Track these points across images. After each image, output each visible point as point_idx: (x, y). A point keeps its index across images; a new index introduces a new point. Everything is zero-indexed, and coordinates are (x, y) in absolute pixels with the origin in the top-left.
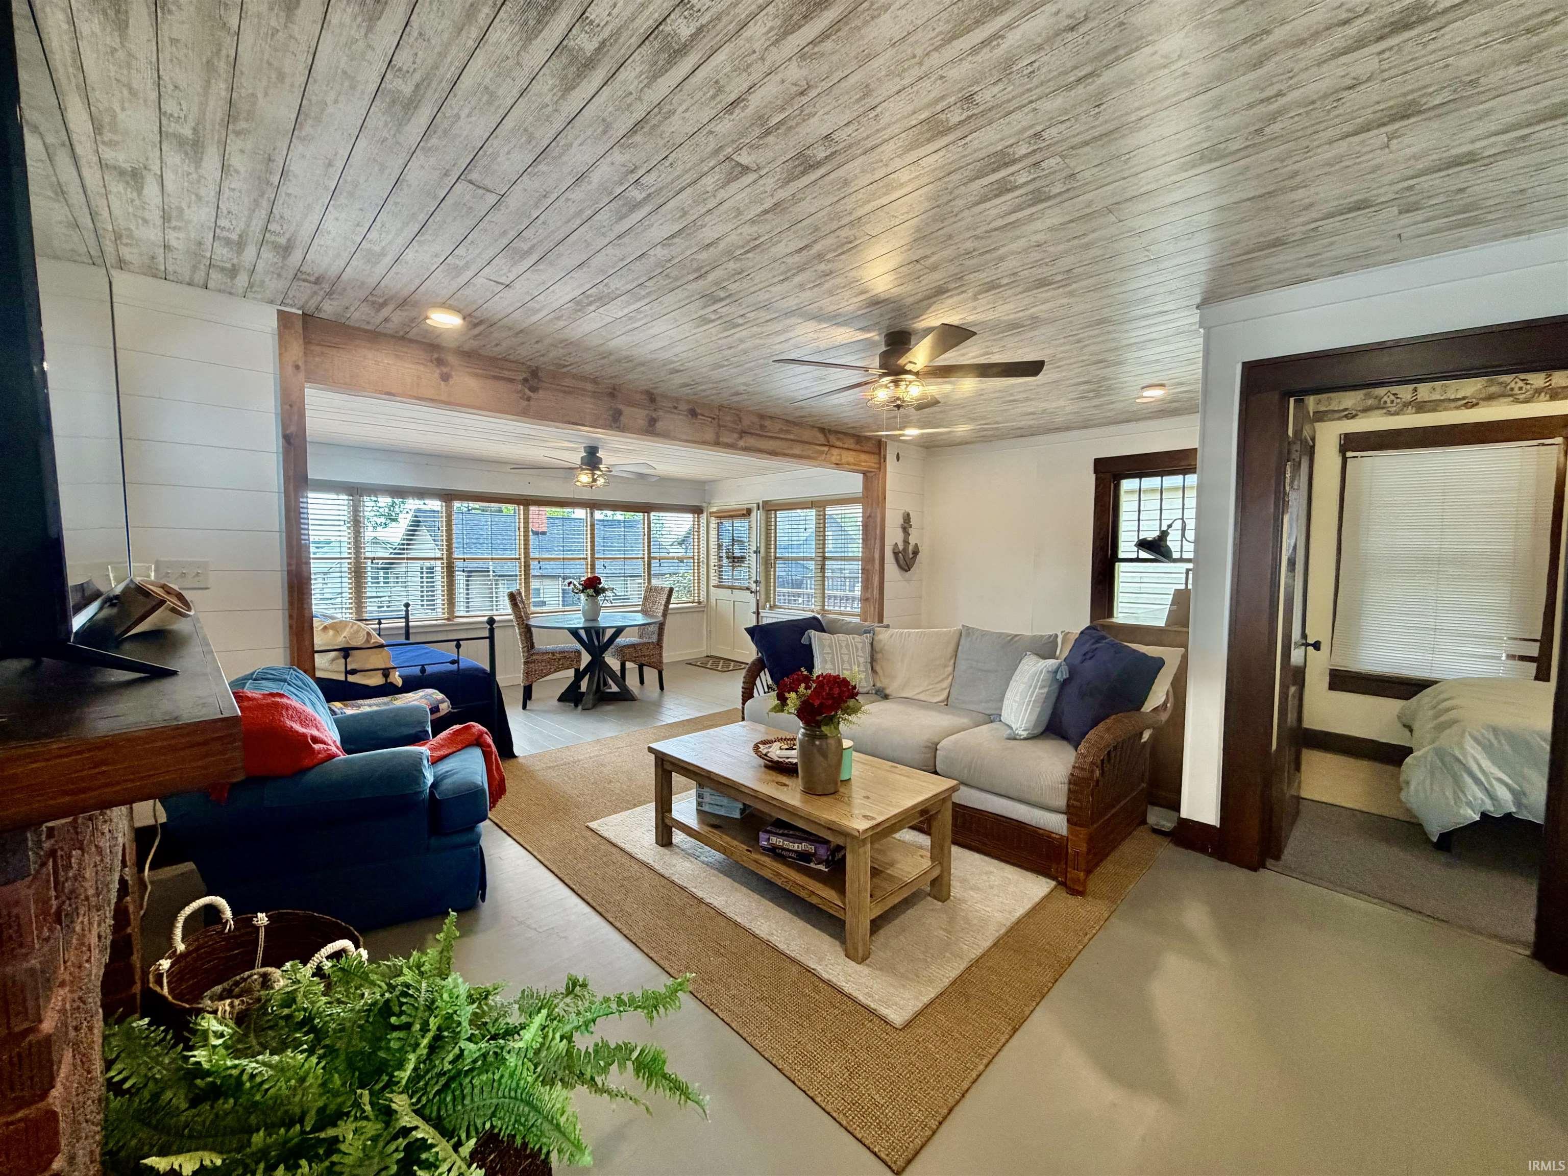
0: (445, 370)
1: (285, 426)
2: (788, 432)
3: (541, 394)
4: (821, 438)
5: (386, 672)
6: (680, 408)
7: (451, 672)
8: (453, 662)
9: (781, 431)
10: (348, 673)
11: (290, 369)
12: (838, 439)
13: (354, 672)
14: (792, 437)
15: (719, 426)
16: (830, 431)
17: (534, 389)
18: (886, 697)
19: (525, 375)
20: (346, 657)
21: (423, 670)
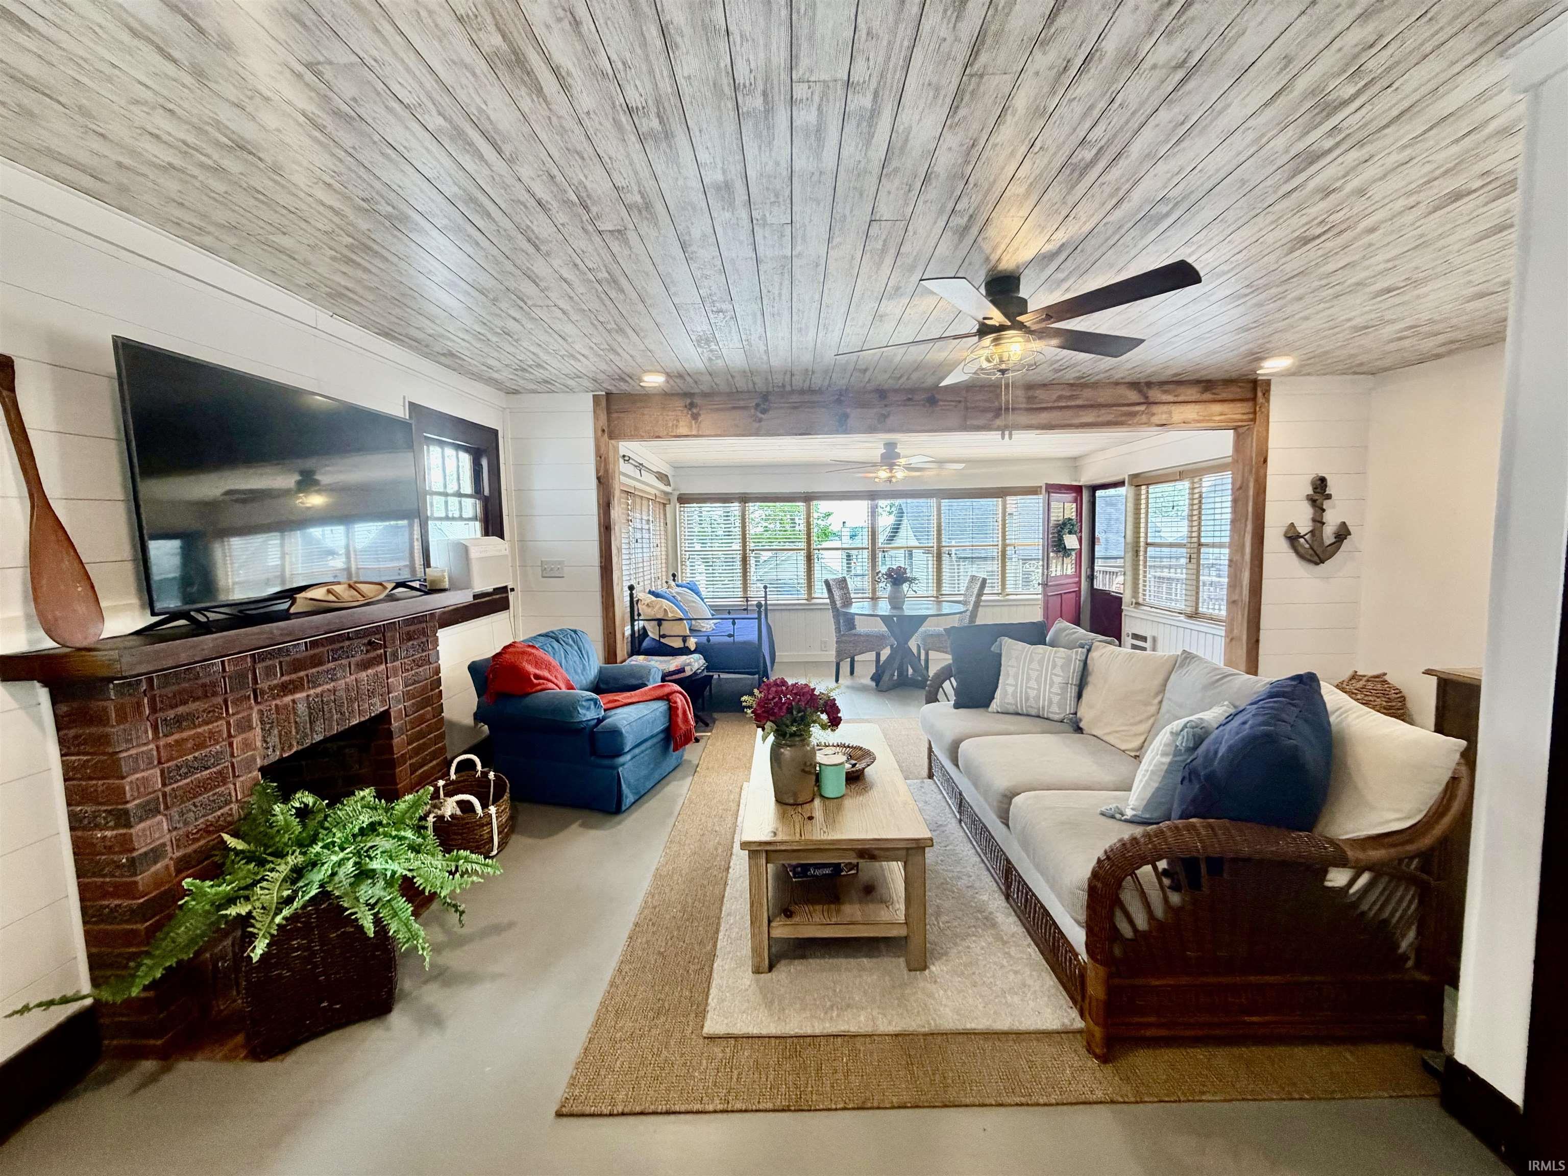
0: (695, 411)
1: (598, 471)
2: (1071, 397)
3: (771, 414)
4: (1133, 396)
5: (685, 639)
6: (916, 397)
7: (728, 643)
8: (730, 636)
9: (1060, 398)
10: (660, 636)
11: (600, 433)
12: (1165, 392)
13: (664, 636)
14: (1079, 402)
15: (967, 408)
16: (1149, 384)
17: (764, 411)
18: (1079, 730)
19: (757, 401)
20: (659, 625)
21: (709, 640)
